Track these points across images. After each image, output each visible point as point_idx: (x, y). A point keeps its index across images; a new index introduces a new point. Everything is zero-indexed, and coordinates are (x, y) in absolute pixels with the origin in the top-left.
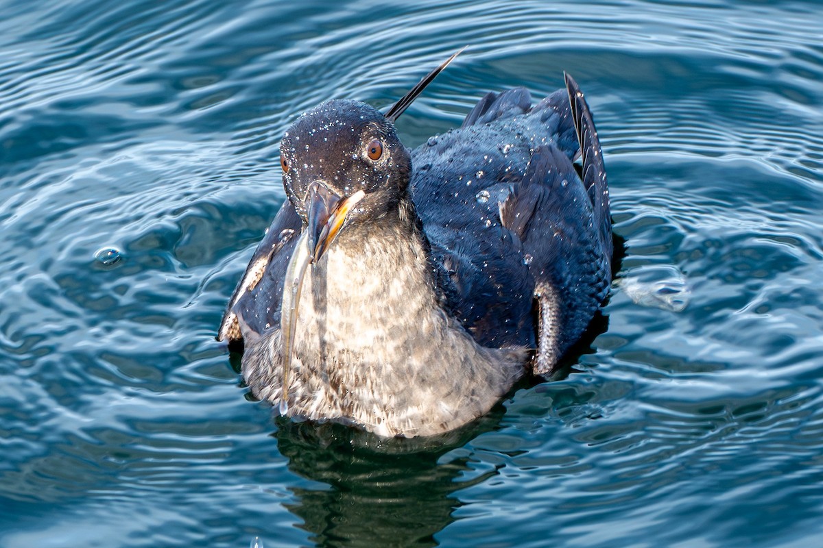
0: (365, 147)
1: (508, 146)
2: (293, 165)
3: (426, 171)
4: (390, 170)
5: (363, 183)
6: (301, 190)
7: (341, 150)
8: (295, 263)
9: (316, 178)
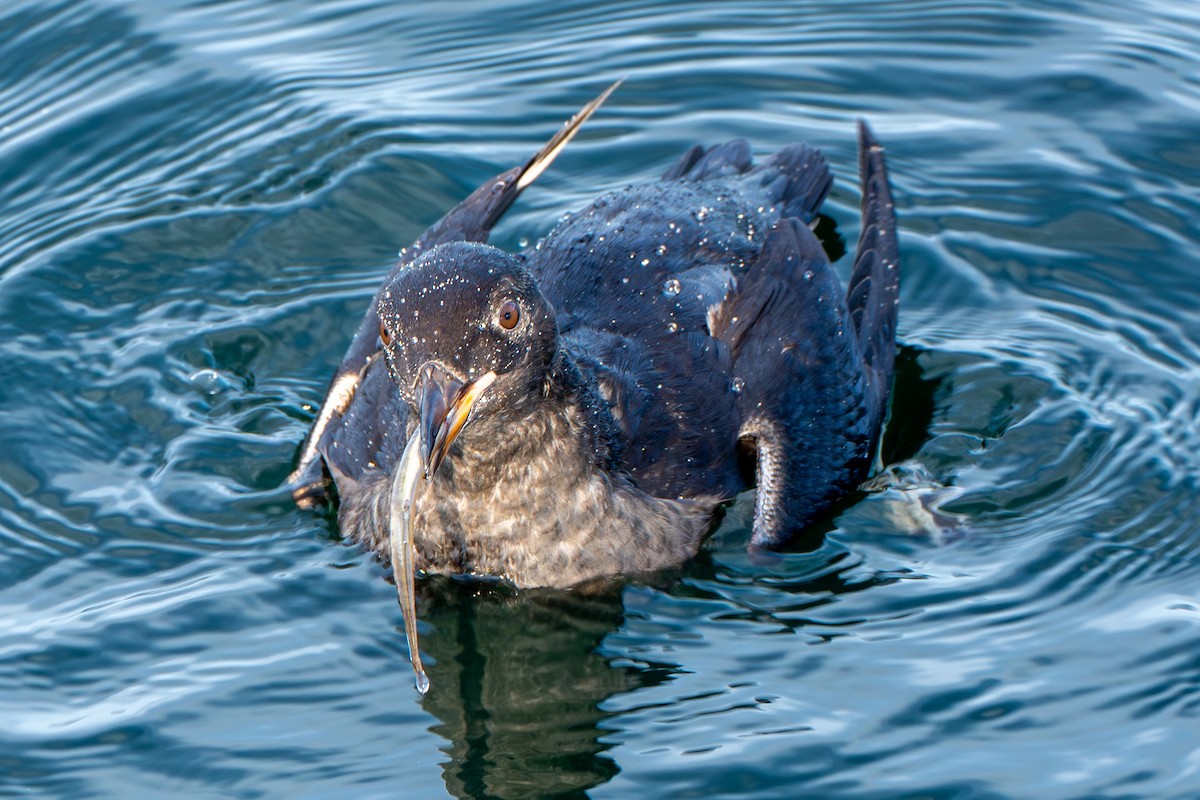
0: (495, 312)
1: (704, 210)
2: (398, 336)
3: (584, 244)
4: (530, 340)
5: (494, 362)
6: (409, 371)
7: (464, 318)
8: (404, 478)
9: (429, 357)
